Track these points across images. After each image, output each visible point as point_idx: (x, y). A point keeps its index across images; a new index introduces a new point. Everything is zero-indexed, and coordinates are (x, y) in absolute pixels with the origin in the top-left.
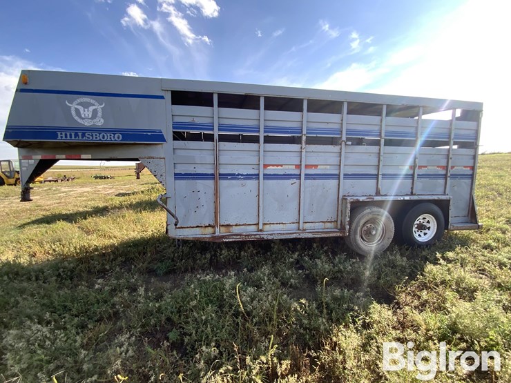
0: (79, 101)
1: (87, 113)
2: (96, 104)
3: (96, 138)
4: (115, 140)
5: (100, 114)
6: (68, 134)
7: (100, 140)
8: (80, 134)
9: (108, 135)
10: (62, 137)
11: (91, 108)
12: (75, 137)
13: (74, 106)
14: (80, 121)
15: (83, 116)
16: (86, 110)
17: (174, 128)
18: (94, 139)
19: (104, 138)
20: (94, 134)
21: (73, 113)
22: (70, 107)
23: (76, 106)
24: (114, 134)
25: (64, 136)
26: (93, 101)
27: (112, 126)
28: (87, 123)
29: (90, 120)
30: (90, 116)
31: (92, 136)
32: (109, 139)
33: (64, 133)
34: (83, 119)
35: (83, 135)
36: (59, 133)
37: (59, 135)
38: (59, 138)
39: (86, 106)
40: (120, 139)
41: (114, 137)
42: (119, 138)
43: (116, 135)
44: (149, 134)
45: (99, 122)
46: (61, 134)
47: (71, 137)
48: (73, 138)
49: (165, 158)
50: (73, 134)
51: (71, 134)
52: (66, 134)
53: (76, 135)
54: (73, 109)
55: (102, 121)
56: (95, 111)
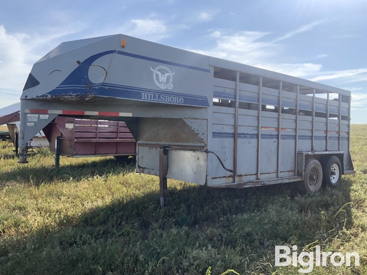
0: (159, 67)
1: (163, 78)
2: (170, 71)
3: (167, 100)
4: (179, 103)
5: (171, 80)
6: (149, 95)
7: (170, 102)
8: (157, 96)
9: (175, 98)
10: (144, 97)
11: (167, 75)
12: (154, 99)
13: (155, 72)
14: (158, 84)
15: (160, 81)
16: (163, 75)
17: (214, 95)
18: (166, 101)
19: (172, 100)
20: (166, 96)
21: (154, 77)
22: (153, 72)
23: (157, 72)
24: (179, 98)
25: (146, 96)
26: (168, 69)
27: (178, 91)
28: (162, 87)
29: (165, 85)
30: (165, 81)
31: (165, 98)
32: (175, 102)
33: (146, 94)
34: (160, 83)
35: (159, 97)
36: (143, 94)
37: (143, 96)
38: (143, 98)
39: (163, 72)
40: (183, 102)
41: (179, 100)
42: (181, 101)
43: (180, 99)
44: (200, 99)
45: (170, 87)
46: (144, 95)
47: (151, 98)
48: (152, 99)
49: (207, 120)
50: (152, 95)
51: (151, 96)
52: (148, 95)
53: (154, 97)
54: (154, 74)
55: (172, 86)
56: (168, 77)
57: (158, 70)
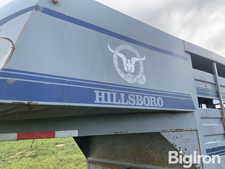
0: (122, 47)
1: (130, 66)
2: (138, 55)
3: (140, 102)
4: (158, 107)
5: (142, 69)
6: (109, 93)
7: (144, 105)
8: (122, 95)
9: (151, 98)
10: (100, 99)
11: (134, 60)
12: (117, 101)
13: (117, 54)
14: (122, 75)
15: (126, 69)
16: (129, 61)
17: (198, 93)
19: (147, 102)
20: (137, 96)
21: (116, 62)
22: (112, 54)
24: (156, 97)
25: (103, 97)
26: (135, 51)
27: (153, 87)
28: (130, 81)
29: (133, 76)
30: (133, 71)
31: (135, 99)
32: (152, 105)
33: (103, 93)
34: (126, 73)
35: (126, 99)
36: (97, 92)
37: (97, 97)
38: (97, 101)
40: (162, 105)
41: (156, 102)
42: (160, 103)
43: (158, 99)
44: (183, 99)
45: (141, 80)
46: (100, 94)
47: (112, 100)
48: (115, 102)
49: (197, 130)
50: (114, 94)
51: (112, 95)
52: (106, 95)
53: (118, 98)
54: (115, 57)
55: (144, 77)
56: (137, 64)
57: (121, 52)
